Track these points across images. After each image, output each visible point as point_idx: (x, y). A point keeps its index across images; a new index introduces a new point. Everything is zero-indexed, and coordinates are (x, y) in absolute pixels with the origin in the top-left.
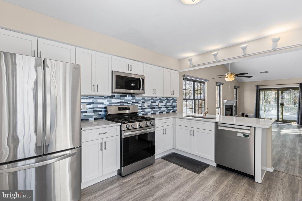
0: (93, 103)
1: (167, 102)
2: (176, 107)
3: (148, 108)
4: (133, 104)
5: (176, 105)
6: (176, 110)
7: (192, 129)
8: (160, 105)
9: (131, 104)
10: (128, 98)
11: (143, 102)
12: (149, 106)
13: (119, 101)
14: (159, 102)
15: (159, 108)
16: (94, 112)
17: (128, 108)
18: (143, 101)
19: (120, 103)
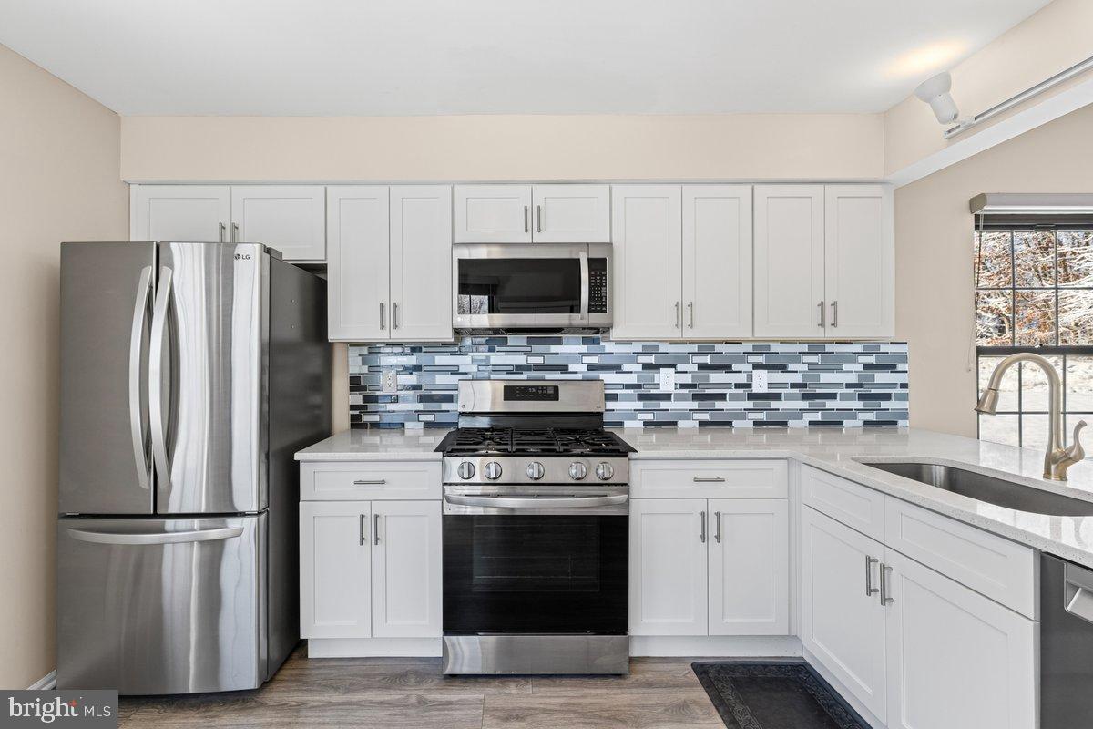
0: (417, 368)
1: (812, 367)
2: (904, 397)
3: (680, 398)
4: (593, 374)
5: (904, 386)
6: (904, 415)
7: (880, 554)
8: (761, 382)
9: (579, 376)
10: (570, 348)
11: (646, 367)
12: (683, 386)
13: (521, 360)
14: (756, 367)
15: (752, 397)
16: (422, 399)
17: (551, 391)
18: (651, 360)
19: (528, 368)
